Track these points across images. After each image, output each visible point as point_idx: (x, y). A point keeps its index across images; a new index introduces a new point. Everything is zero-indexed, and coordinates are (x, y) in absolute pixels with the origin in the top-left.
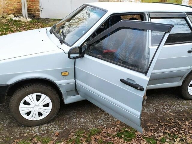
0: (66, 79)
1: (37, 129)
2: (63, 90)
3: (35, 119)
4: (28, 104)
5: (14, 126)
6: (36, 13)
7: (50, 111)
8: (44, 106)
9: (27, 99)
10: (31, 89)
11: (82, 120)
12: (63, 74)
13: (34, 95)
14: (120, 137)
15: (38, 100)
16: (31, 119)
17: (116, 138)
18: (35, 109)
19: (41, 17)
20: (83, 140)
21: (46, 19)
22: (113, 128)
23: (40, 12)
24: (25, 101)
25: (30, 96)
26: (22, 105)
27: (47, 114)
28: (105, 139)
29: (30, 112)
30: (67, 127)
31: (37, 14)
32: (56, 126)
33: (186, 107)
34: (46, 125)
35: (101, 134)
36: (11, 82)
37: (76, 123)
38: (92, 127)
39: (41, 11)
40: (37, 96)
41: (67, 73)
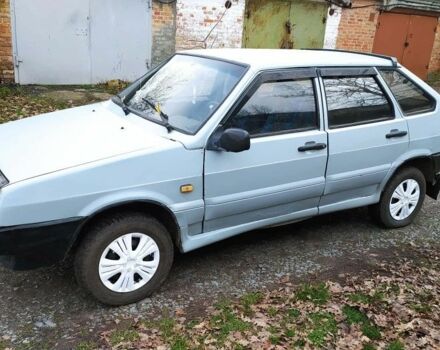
0: (187, 200)
1: (133, 309)
2: (182, 223)
3: (127, 290)
4: (117, 257)
5: (80, 310)
6: (5, 72)
7: (155, 269)
8: (145, 259)
9: (114, 246)
10: (122, 224)
11: (216, 283)
12: (184, 189)
13: (128, 238)
14: (306, 300)
15: (134, 248)
16: (120, 291)
17: (298, 303)
18: (128, 267)
19: (17, 81)
20: (239, 314)
21: (30, 85)
22: (281, 289)
23: (13, 69)
24: (111, 251)
25: (120, 239)
26: (103, 261)
27: (150, 276)
28: (278, 306)
29: (119, 275)
30: (191, 299)
31: (7, 74)
32: (170, 300)
33: (392, 241)
34: (148, 300)
35: (265, 301)
36: (87, 211)
37: (205, 291)
38: (241, 293)
39: (17, 66)
40: (133, 239)
41: (190, 188)
